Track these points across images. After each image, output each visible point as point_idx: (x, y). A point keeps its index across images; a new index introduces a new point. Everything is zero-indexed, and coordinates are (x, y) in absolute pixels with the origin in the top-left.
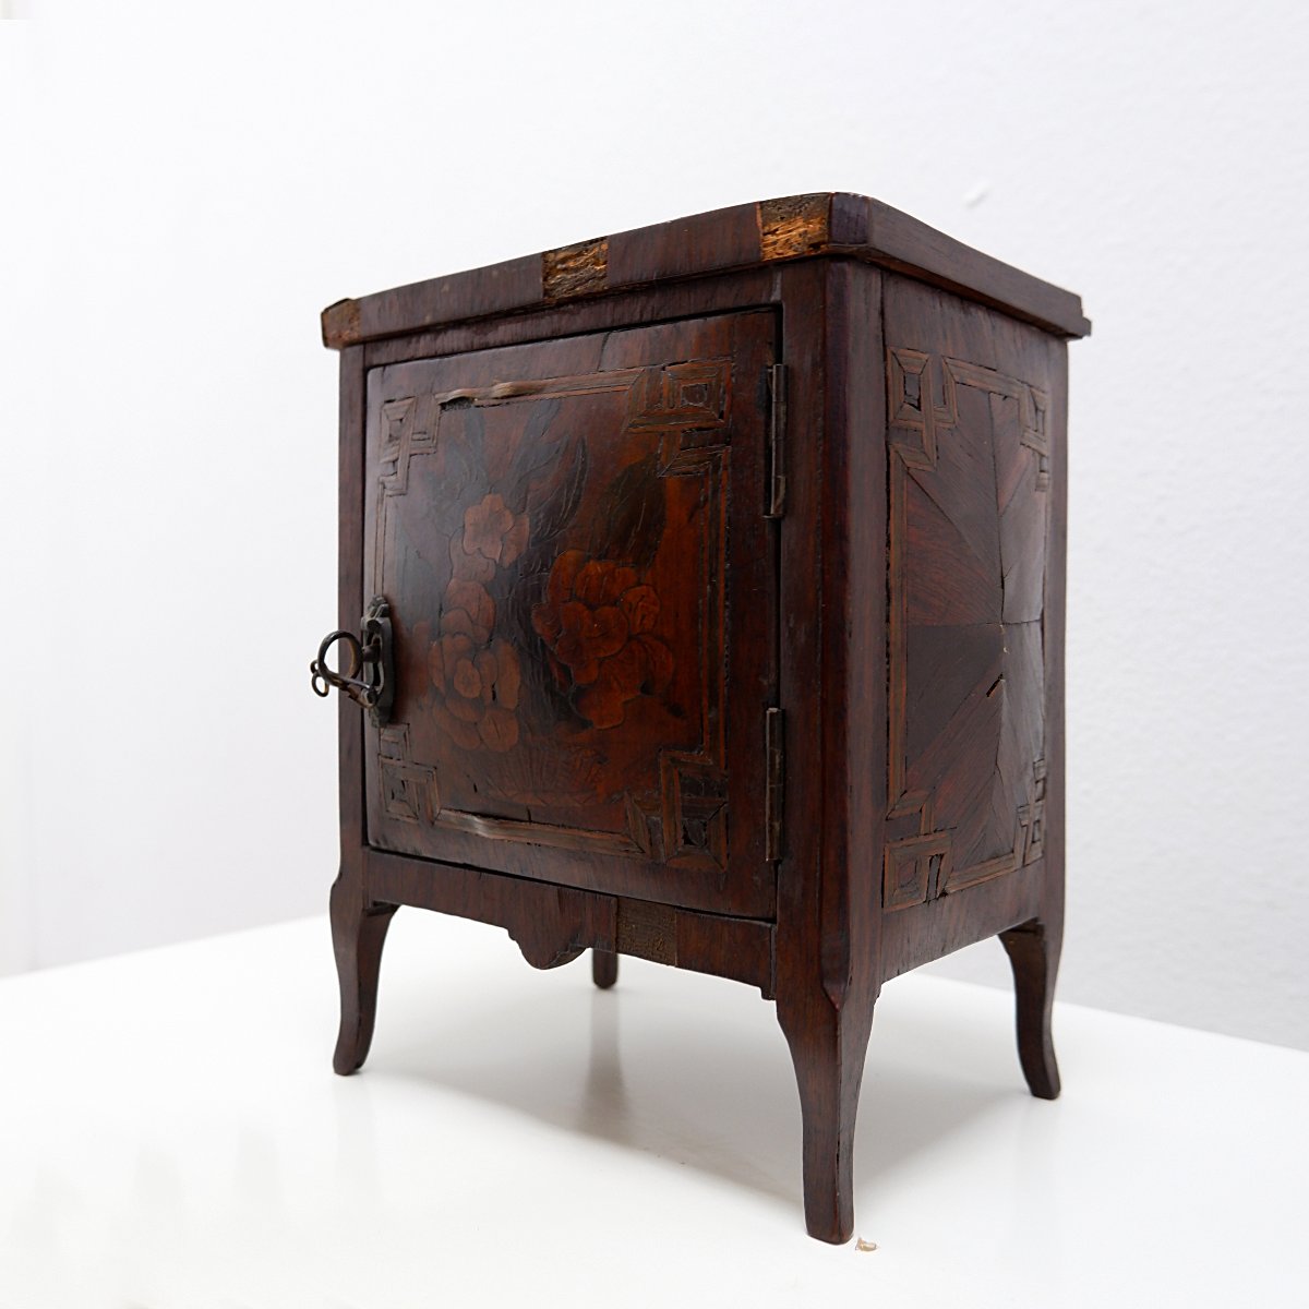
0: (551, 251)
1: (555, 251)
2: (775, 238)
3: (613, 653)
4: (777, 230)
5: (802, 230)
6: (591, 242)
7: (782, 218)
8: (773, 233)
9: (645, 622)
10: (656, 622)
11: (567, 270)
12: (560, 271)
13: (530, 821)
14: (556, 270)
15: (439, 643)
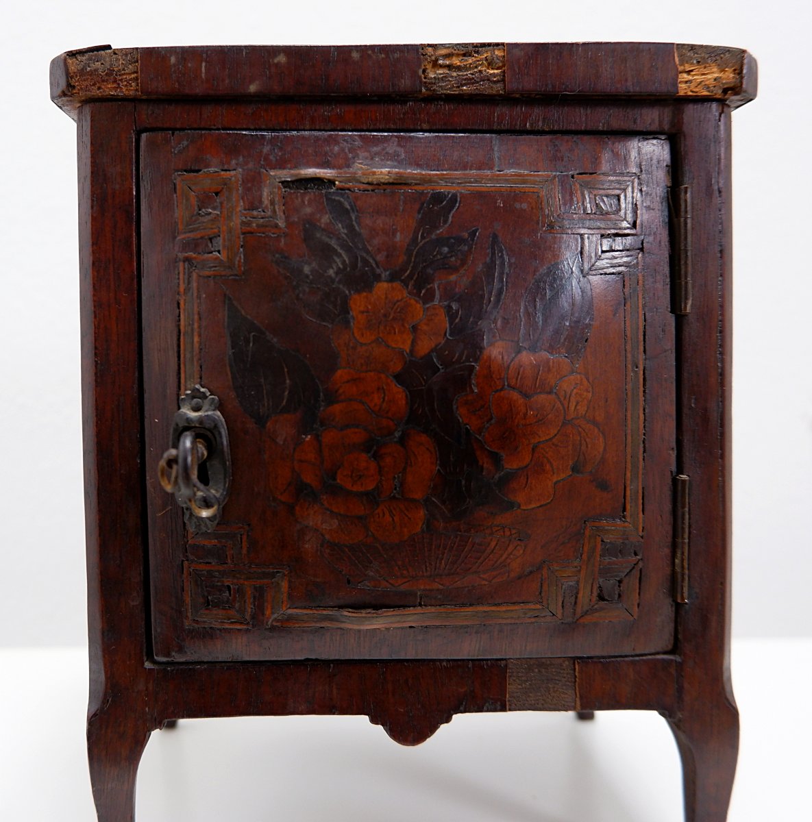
0: (429, 45)
1: (434, 46)
2: (690, 78)
3: (547, 438)
4: (692, 71)
5: (716, 75)
6: (483, 45)
7: (698, 62)
8: (689, 72)
9: (578, 407)
10: (588, 408)
11: (449, 67)
12: (441, 66)
13: (420, 605)
14: (435, 64)
15: (317, 438)
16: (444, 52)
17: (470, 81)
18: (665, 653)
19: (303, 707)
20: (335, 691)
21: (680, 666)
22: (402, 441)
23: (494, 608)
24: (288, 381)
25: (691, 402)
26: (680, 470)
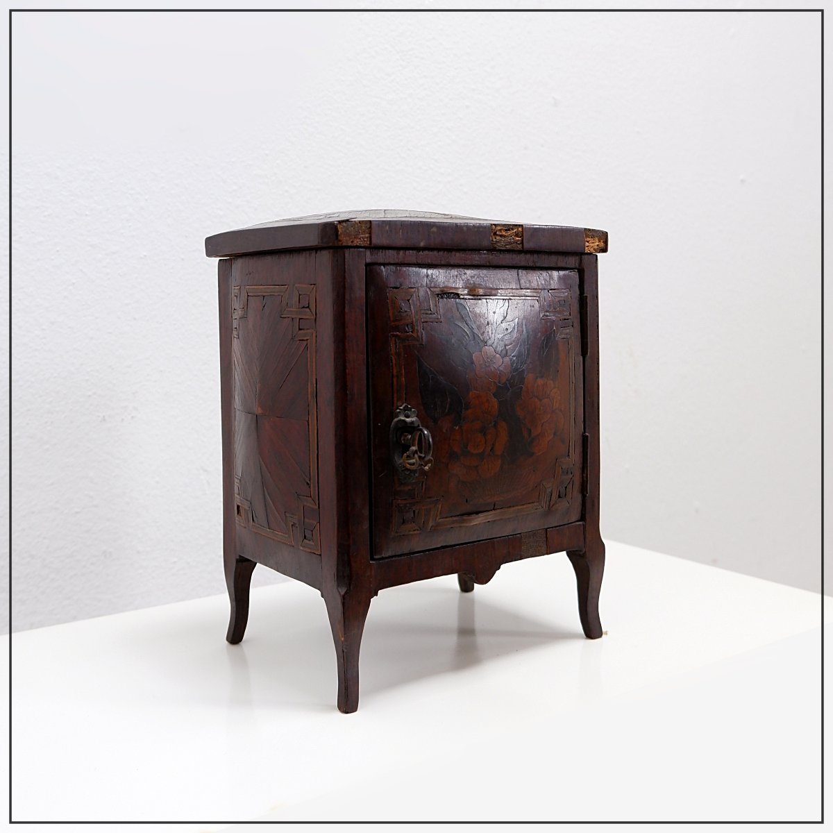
2: (588, 244)
3: (547, 420)
7: (591, 237)
8: (588, 242)
9: (556, 404)
10: (559, 404)
11: (501, 236)
12: (498, 235)
13: (494, 509)
14: (495, 234)
15: (461, 427)
16: (499, 228)
17: (510, 243)
18: (577, 521)
19: (440, 573)
20: (453, 561)
21: (584, 527)
22: (495, 426)
23: (522, 507)
24: (449, 400)
25: (588, 399)
26: (585, 432)
